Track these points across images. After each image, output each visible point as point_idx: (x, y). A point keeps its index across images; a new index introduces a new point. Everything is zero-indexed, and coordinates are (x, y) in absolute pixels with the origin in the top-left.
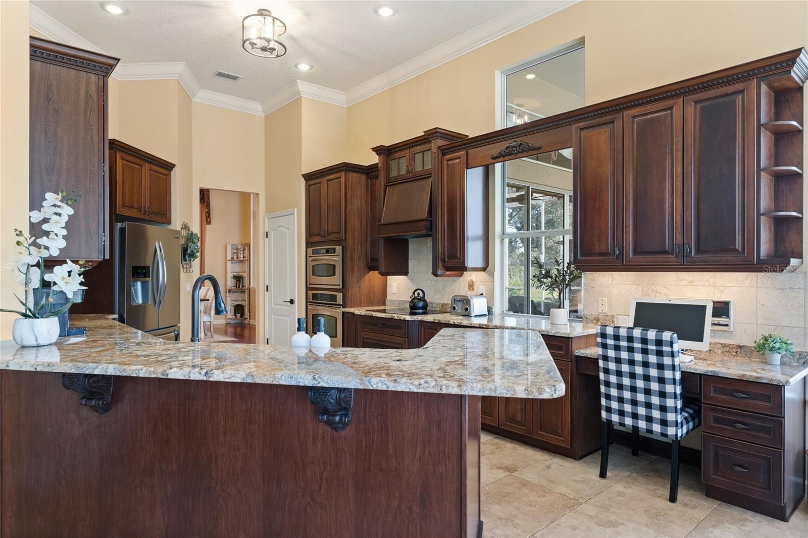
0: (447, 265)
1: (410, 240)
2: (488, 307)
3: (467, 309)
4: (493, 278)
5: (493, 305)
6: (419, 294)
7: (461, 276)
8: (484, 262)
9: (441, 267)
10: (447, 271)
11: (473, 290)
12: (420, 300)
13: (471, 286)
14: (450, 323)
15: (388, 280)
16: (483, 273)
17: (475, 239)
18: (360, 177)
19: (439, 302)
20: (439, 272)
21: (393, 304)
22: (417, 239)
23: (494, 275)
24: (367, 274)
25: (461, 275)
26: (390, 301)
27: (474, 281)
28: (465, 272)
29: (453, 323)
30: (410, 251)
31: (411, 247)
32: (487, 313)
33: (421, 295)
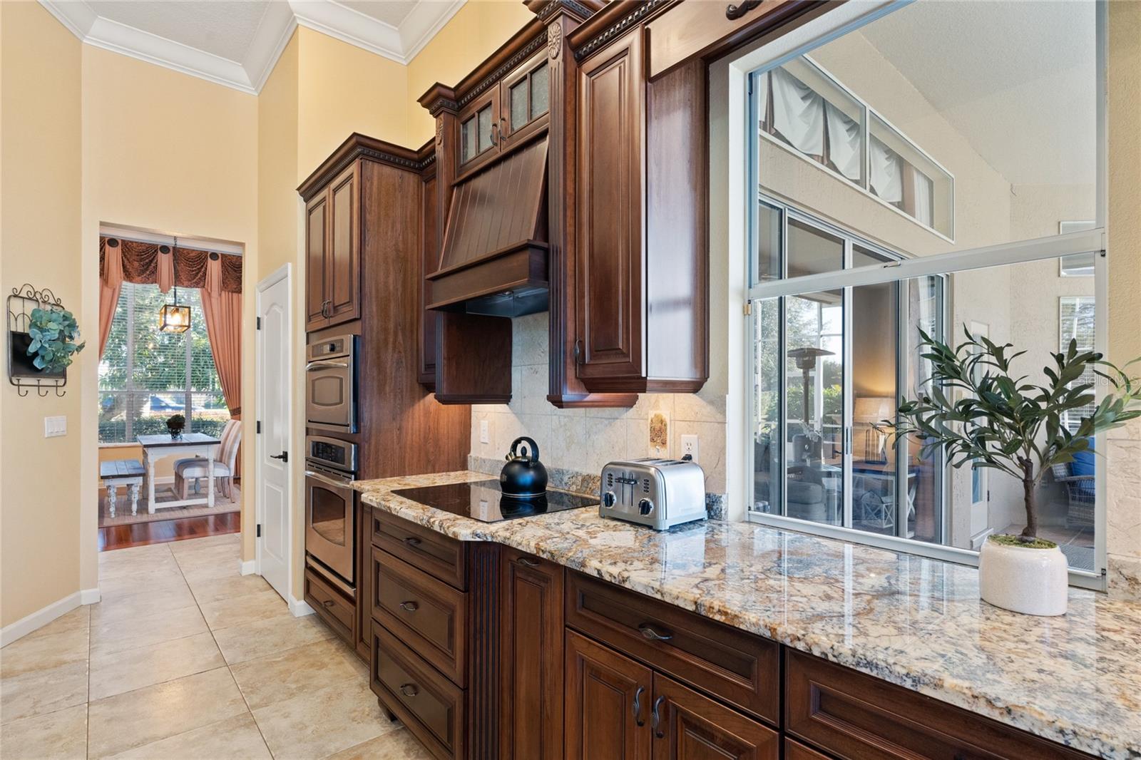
0: (593, 373)
1: (516, 322)
2: (708, 496)
3: (645, 508)
4: (724, 413)
5: (724, 487)
6: (524, 451)
7: (632, 407)
8: (696, 367)
9: (574, 380)
10: (591, 391)
11: (664, 443)
12: (526, 466)
13: (658, 433)
14: (588, 571)
15: (473, 414)
16: (691, 397)
17: (672, 305)
18: (401, 177)
19: (576, 469)
20: (568, 395)
21: (480, 467)
22: (529, 318)
23: (724, 404)
24: (419, 400)
25: (630, 404)
26: (476, 460)
27: (667, 418)
28: (640, 395)
29: (595, 574)
30: (515, 348)
31: (517, 338)
32: (704, 515)
33: (529, 453)
